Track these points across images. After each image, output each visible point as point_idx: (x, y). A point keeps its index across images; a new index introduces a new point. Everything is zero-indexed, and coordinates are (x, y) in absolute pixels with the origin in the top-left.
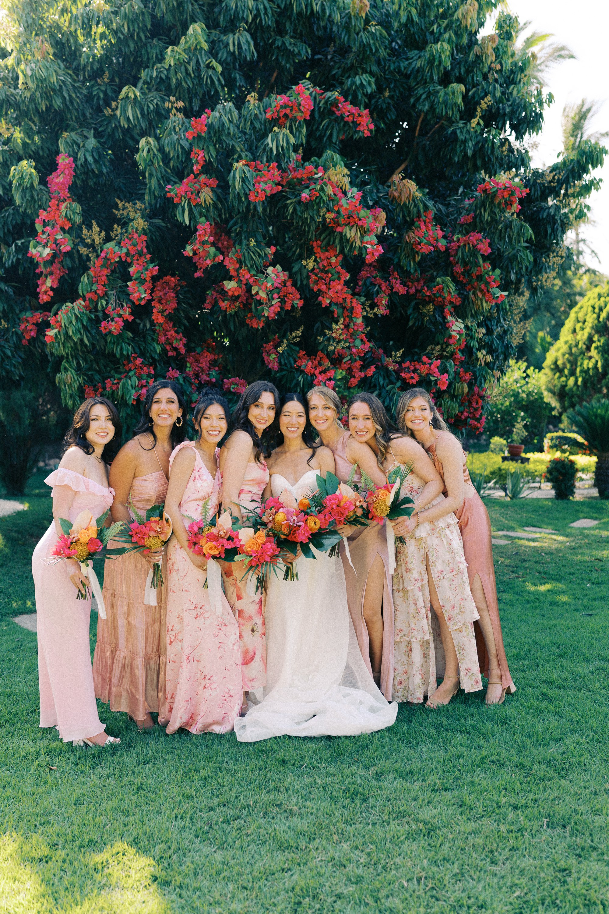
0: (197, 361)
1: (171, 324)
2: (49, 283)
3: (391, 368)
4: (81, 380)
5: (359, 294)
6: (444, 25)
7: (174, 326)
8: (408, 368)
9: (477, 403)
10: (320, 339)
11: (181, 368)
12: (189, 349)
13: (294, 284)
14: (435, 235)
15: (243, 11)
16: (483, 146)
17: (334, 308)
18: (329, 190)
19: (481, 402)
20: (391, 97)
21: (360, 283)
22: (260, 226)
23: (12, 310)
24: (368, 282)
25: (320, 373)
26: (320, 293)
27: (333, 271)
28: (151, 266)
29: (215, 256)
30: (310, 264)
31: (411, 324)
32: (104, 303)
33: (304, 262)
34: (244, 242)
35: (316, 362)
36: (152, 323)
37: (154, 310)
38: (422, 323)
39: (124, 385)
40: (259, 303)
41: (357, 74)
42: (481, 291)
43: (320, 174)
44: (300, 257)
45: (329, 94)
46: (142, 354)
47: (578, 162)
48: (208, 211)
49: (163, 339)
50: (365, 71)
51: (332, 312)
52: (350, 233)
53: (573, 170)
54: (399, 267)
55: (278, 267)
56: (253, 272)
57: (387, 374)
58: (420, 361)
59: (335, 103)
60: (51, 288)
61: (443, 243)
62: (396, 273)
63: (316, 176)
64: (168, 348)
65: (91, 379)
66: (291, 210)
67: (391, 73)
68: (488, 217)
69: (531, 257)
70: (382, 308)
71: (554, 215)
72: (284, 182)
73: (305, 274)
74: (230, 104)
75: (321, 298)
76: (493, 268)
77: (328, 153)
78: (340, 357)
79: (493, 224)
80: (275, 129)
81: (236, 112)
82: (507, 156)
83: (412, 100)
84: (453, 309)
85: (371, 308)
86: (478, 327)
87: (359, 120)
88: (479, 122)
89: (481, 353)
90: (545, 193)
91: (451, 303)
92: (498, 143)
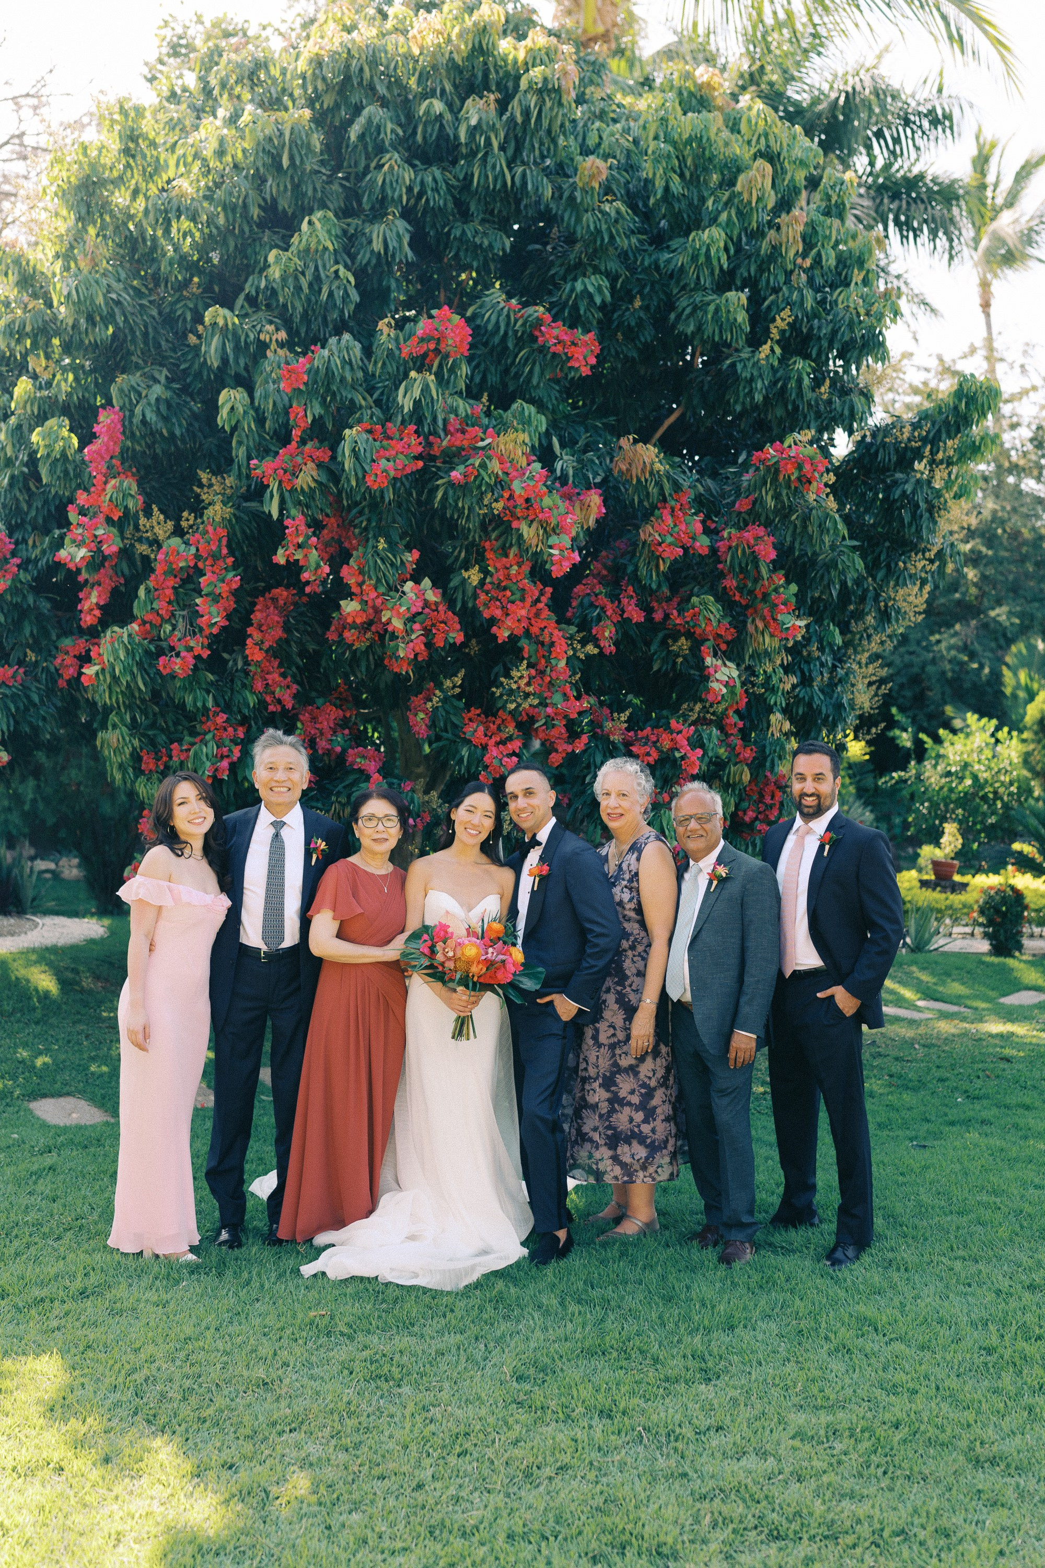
0: (314, 719)
1: (276, 663)
2: (95, 597)
3: (617, 737)
4: (136, 743)
5: (569, 622)
6: (725, 198)
7: (281, 665)
8: (647, 738)
9: (773, 797)
10: (497, 691)
12: (303, 699)
13: (451, 608)
14: (691, 529)
15: (394, 190)
16: (784, 387)
17: (524, 643)
18: (495, 466)
19: (779, 795)
20: (645, 308)
21: (574, 604)
22: (399, 518)
23: (46, 634)
24: (586, 601)
25: (497, 744)
26: (492, 621)
27: (514, 588)
28: (230, 575)
29: (318, 566)
30: (474, 576)
31: (655, 668)
32: (169, 628)
33: (465, 574)
34: (371, 542)
35: (493, 727)
36: (245, 658)
37: (249, 641)
38: (674, 668)
39: (196, 754)
40: (394, 637)
41: (584, 274)
42: (763, 619)
43: (489, 441)
44: (466, 566)
45: (530, 310)
46: (227, 707)
47: (956, 408)
48: (310, 496)
49: (259, 685)
50: (597, 270)
51: (519, 648)
52: (528, 532)
53: (946, 422)
54: (635, 579)
55: (427, 582)
56: (382, 590)
57: (610, 747)
58: (666, 727)
59: (539, 324)
60: (98, 605)
61: (704, 542)
62: (630, 588)
63: (481, 444)
64: (268, 699)
65: (152, 742)
66: (440, 495)
67: (645, 270)
68: (770, 503)
69: (860, 564)
70: (604, 643)
71: (913, 493)
72: (436, 451)
73: (470, 592)
74: (347, 336)
75: (494, 630)
76: (788, 582)
77: (517, 405)
78: (532, 719)
79: (784, 512)
80: (413, 374)
81: (357, 348)
82: (830, 402)
83: (673, 316)
84: (724, 647)
85: (584, 646)
86: (786, 673)
87: (571, 350)
88: (772, 350)
89: (776, 718)
90: (906, 457)
91: (717, 636)
92: (807, 381)
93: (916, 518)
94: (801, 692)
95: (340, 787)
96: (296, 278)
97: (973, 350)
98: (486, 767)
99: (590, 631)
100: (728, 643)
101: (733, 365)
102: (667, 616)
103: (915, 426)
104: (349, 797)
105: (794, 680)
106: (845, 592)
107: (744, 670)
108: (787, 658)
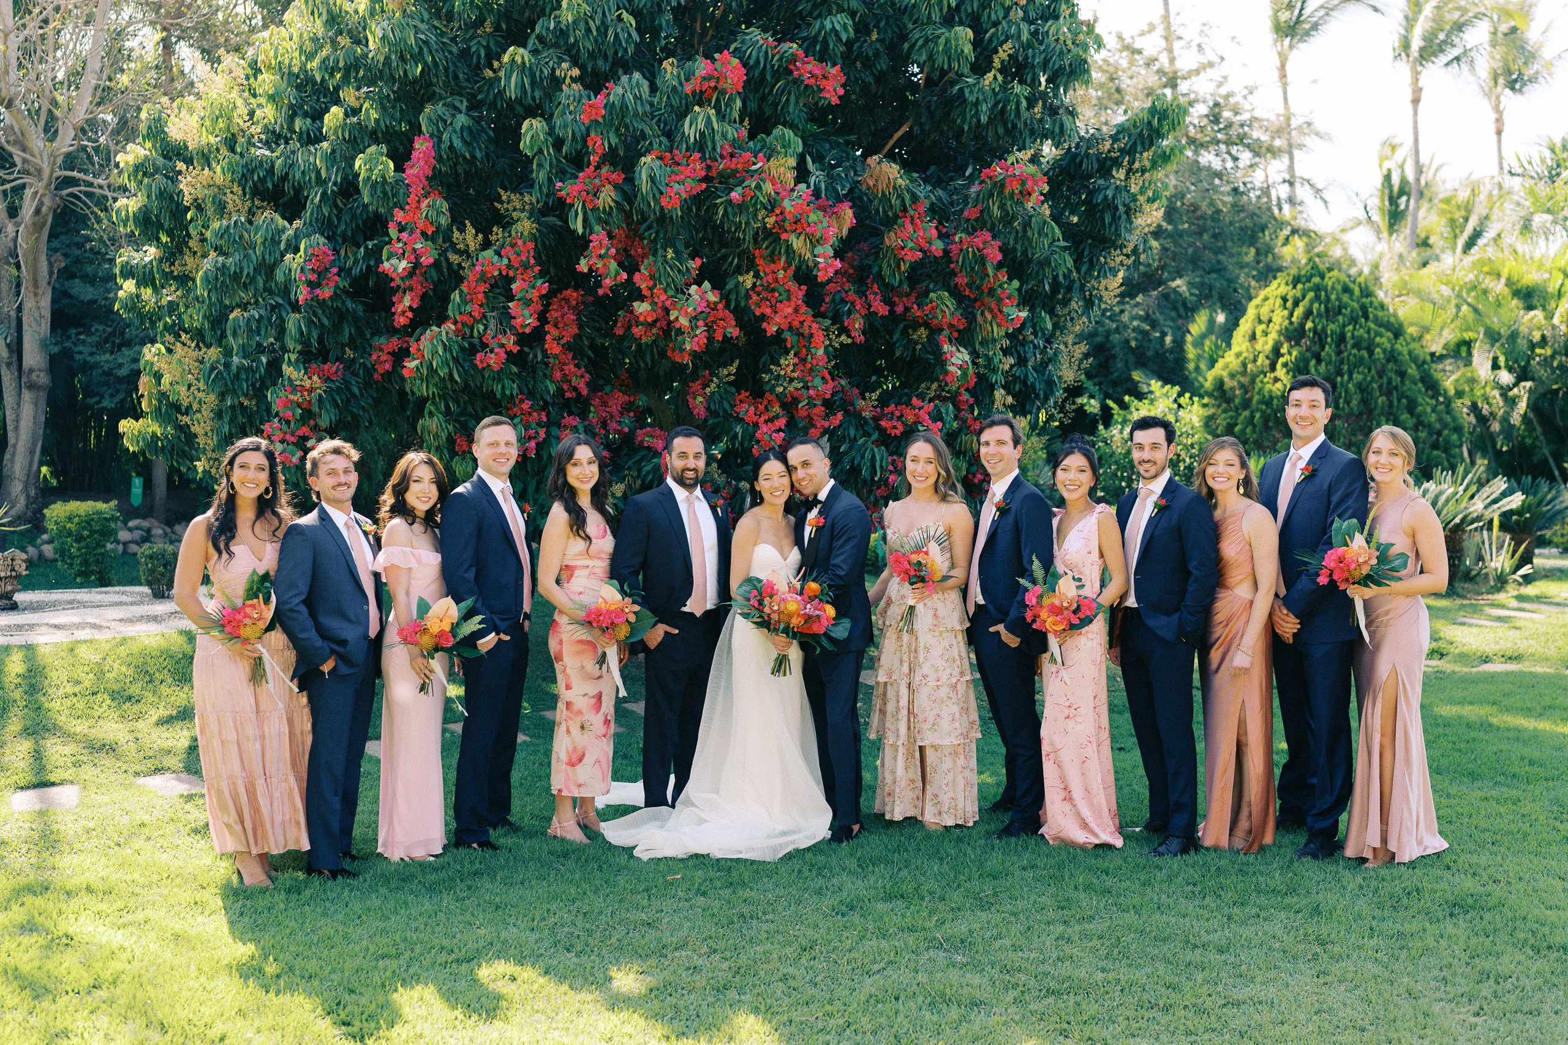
0: (605, 404)
1: (570, 356)
2: (407, 301)
3: (866, 414)
4: (451, 428)
5: (823, 316)
7: (574, 358)
8: (892, 414)
10: (766, 377)
11: (583, 414)
12: (593, 387)
13: (728, 307)
14: (928, 235)
16: (1003, 111)
17: (787, 335)
18: (768, 187)
20: (881, 41)
21: (827, 300)
22: (682, 231)
23: (361, 334)
24: (837, 298)
25: (766, 422)
26: (763, 317)
27: (781, 289)
28: (539, 282)
29: (617, 274)
30: (748, 280)
31: (898, 354)
32: (481, 328)
33: (741, 279)
34: (660, 252)
35: (761, 407)
36: (544, 352)
37: (548, 337)
38: (913, 354)
40: (680, 332)
41: (830, 11)
42: (991, 311)
43: (760, 165)
44: (739, 271)
45: (785, 46)
46: (531, 395)
47: (1149, 123)
48: (610, 214)
49: (558, 375)
50: (840, 9)
51: (785, 340)
52: (797, 243)
53: (1141, 136)
54: (879, 276)
55: (706, 285)
56: (671, 293)
57: (861, 423)
58: (908, 403)
59: (794, 59)
60: (410, 308)
61: (938, 245)
62: (875, 286)
63: (754, 168)
64: (565, 387)
65: (463, 428)
66: (721, 212)
67: (881, 6)
68: (996, 212)
69: (1070, 263)
70: (855, 334)
71: (1114, 198)
72: (714, 173)
73: (743, 293)
74: (637, 75)
75: (764, 325)
76: (1010, 279)
77: (778, 130)
78: (796, 401)
79: (1008, 219)
80: (697, 108)
81: (645, 84)
82: (1041, 120)
83: (906, 46)
84: (956, 335)
85: (839, 336)
86: (1005, 355)
87: (823, 83)
88: (995, 78)
89: (999, 393)
90: (1106, 166)
91: (951, 326)
92: (1024, 104)
93: (1115, 219)
94: (1017, 371)
95: (630, 463)
96: (587, 23)
98: (758, 442)
99: (842, 323)
100: (959, 331)
101: (961, 90)
102: (907, 309)
103: (1115, 138)
104: (639, 470)
105: (1011, 360)
106: (1055, 285)
107: (974, 354)
108: (1006, 343)
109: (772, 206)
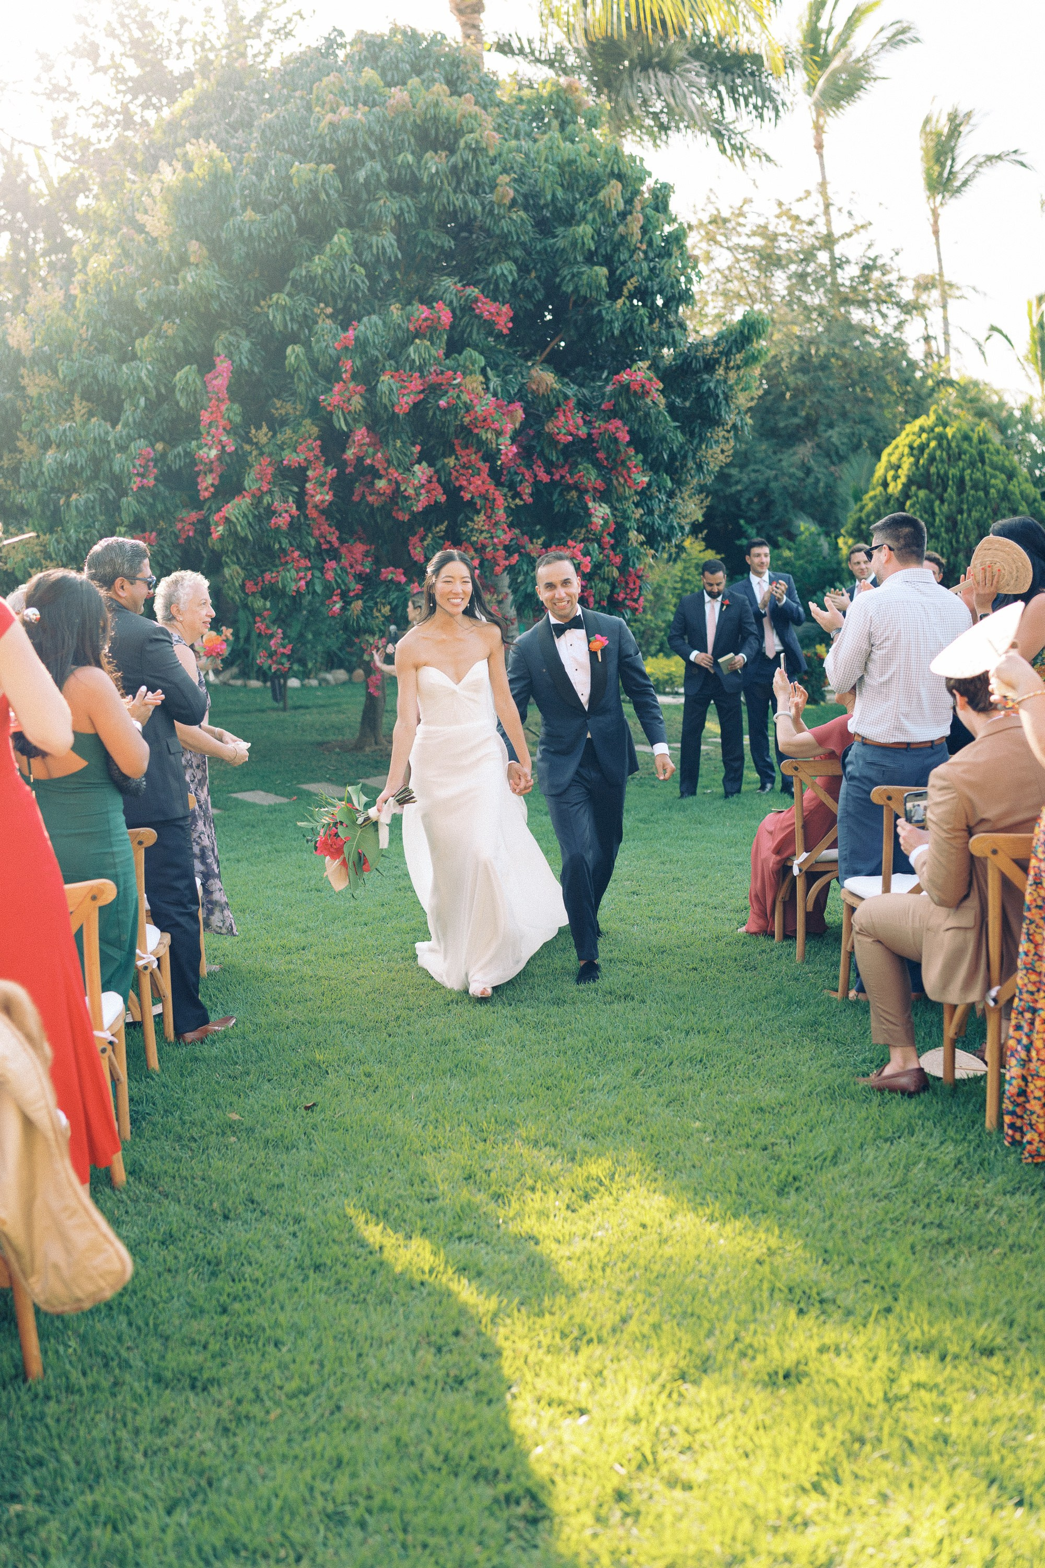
0: (350, 551)
1: (325, 519)
2: (209, 480)
5: (502, 485)
6: (591, 203)
7: (327, 520)
9: (634, 584)
10: (463, 530)
11: (336, 559)
12: (342, 541)
13: (439, 480)
14: (576, 422)
15: (387, 217)
16: (631, 327)
17: (478, 500)
18: (465, 397)
19: (638, 582)
20: (538, 277)
21: (505, 474)
22: (406, 427)
23: (168, 510)
24: (513, 472)
26: (461, 488)
27: (473, 467)
30: (451, 461)
31: (557, 509)
32: (269, 499)
33: (446, 460)
34: (391, 442)
36: (306, 517)
37: (309, 505)
38: (568, 510)
39: (283, 577)
40: (407, 498)
41: (500, 259)
42: (624, 477)
43: (459, 380)
44: (444, 455)
45: (470, 290)
46: (299, 548)
47: (742, 332)
48: (360, 416)
49: (317, 532)
50: (508, 257)
51: (477, 504)
52: (486, 435)
53: (735, 341)
54: (542, 455)
55: (424, 464)
56: (401, 471)
59: (476, 300)
60: (212, 485)
61: (584, 430)
62: (540, 461)
63: (454, 382)
64: (322, 541)
66: (432, 414)
67: (538, 252)
68: (626, 406)
69: (681, 437)
70: (526, 497)
71: (716, 389)
72: (429, 387)
73: (448, 470)
74: (374, 316)
75: (463, 493)
76: (637, 453)
77: (468, 351)
78: (485, 545)
79: (633, 409)
80: (418, 340)
82: (659, 333)
83: (557, 281)
84: (599, 494)
85: (513, 498)
86: (636, 507)
87: (497, 318)
88: (624, 303)
89: (634, 534)
90: (710, 365)
91: (595, 489)
92: (646, 321)
93: (717, 404)
94: (647, 519)
96: (331, 274)
97: (808, 193)
99: (516, 490)
100: (601, 492)
101: (600, 311)
102: (562, 477)
103: (716, 344)
105: (642, 511)
106: (673, 457)
107: (613, 508)
108: (636, 498)
109: (468, 408)
